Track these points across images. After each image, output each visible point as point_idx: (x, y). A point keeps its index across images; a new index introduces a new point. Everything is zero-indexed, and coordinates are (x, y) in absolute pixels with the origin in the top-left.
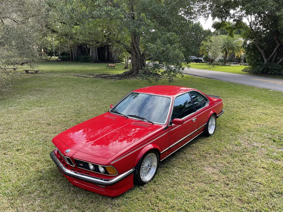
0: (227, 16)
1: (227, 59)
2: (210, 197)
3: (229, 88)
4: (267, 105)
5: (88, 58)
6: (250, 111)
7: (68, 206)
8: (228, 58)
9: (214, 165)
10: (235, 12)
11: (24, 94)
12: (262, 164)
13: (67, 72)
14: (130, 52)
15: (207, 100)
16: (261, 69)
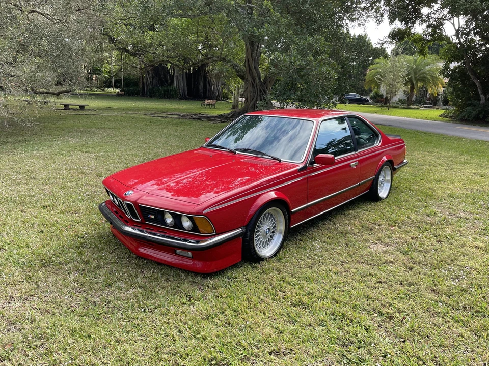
0: (416, 18)
1: (414, 98)
2: (377, 285)
3: (416, 137)
4: (484, 164)
5: (171, 90)
6: (455, 170)
7: (126, 283)
8: (415, 96)
9: (387, 240)
10: (430, 11)
11: (59, 135)
12: (475, 242)
13: (134, 110)
14: (243, 78)
15: (377, 136)
16: (474, 113)
